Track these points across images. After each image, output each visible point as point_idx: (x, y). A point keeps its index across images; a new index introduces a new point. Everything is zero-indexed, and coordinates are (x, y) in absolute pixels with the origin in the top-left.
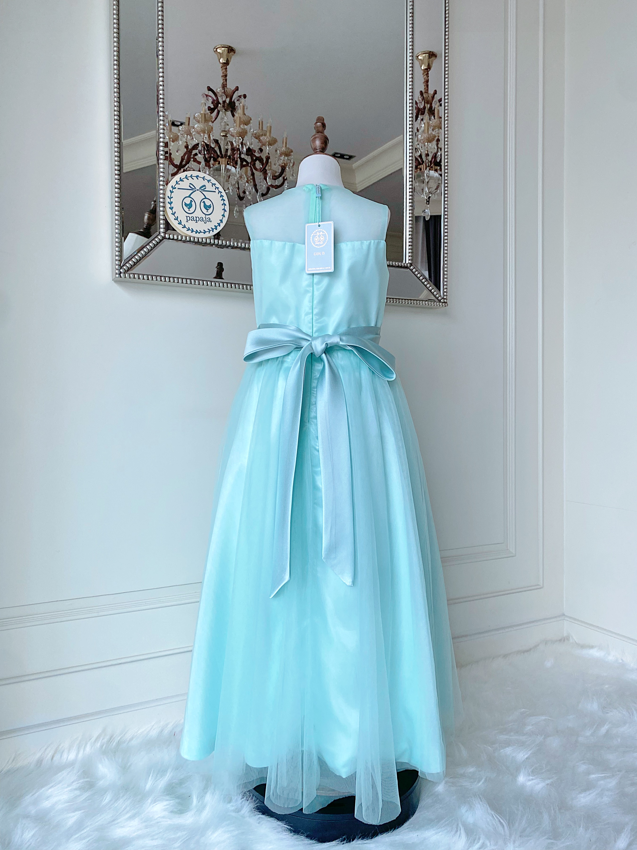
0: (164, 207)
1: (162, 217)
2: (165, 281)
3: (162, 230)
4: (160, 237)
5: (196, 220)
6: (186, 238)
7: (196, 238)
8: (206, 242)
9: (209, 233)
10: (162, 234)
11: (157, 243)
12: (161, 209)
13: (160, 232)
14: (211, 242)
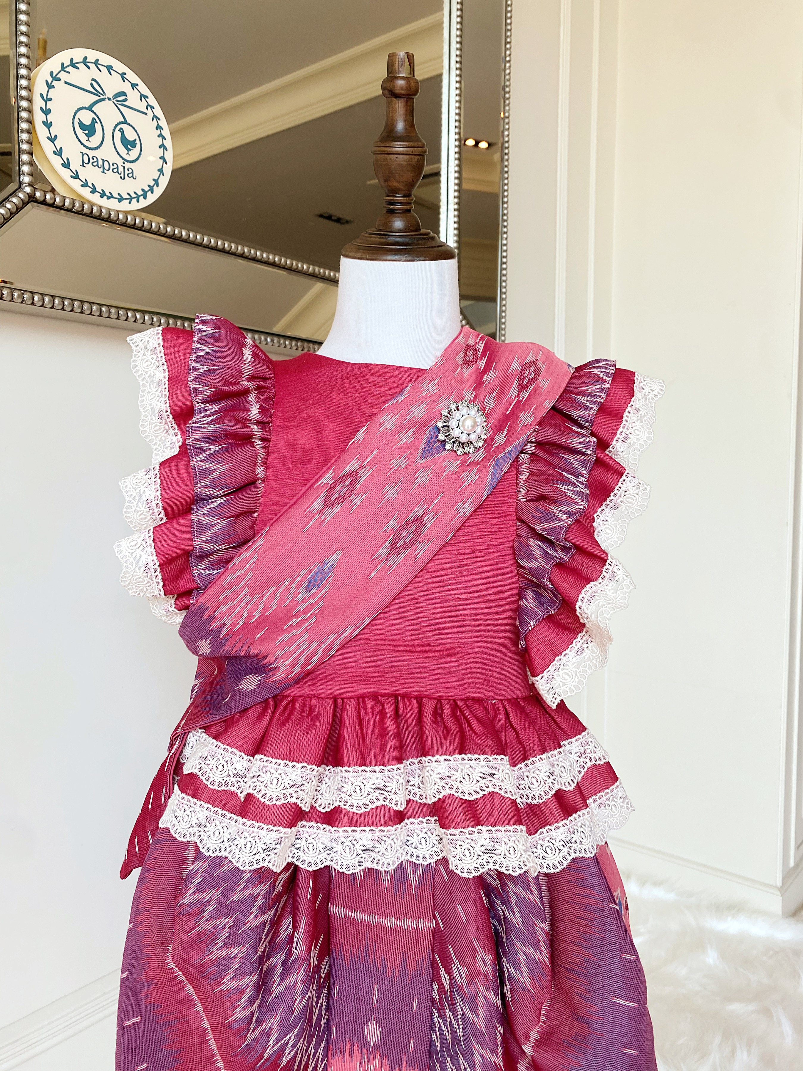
0: (30, 121)
1: (24, 147)
2: (42, 306)
3: (27, 179)
4: (24, 196)
5: (103, 166)
6: (83, 207)
7: (103, 211)
8: (125, 223)
9: (130, 203)
10: (28, 189)
11: (17, 208)
12: (24, 126)
13: (20, 183)
14: (135, 223)
